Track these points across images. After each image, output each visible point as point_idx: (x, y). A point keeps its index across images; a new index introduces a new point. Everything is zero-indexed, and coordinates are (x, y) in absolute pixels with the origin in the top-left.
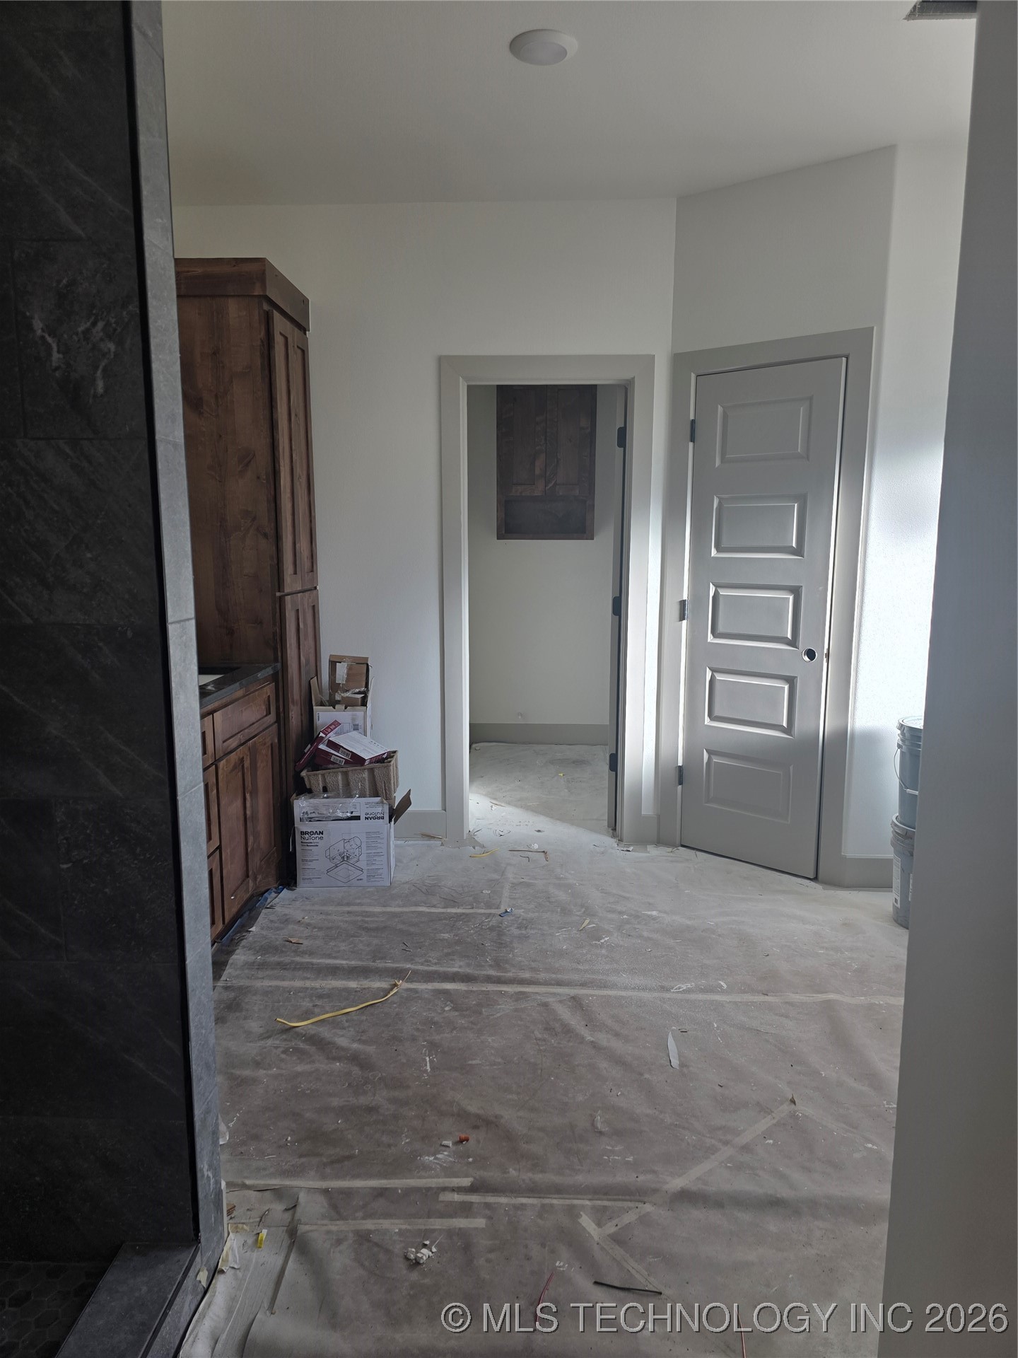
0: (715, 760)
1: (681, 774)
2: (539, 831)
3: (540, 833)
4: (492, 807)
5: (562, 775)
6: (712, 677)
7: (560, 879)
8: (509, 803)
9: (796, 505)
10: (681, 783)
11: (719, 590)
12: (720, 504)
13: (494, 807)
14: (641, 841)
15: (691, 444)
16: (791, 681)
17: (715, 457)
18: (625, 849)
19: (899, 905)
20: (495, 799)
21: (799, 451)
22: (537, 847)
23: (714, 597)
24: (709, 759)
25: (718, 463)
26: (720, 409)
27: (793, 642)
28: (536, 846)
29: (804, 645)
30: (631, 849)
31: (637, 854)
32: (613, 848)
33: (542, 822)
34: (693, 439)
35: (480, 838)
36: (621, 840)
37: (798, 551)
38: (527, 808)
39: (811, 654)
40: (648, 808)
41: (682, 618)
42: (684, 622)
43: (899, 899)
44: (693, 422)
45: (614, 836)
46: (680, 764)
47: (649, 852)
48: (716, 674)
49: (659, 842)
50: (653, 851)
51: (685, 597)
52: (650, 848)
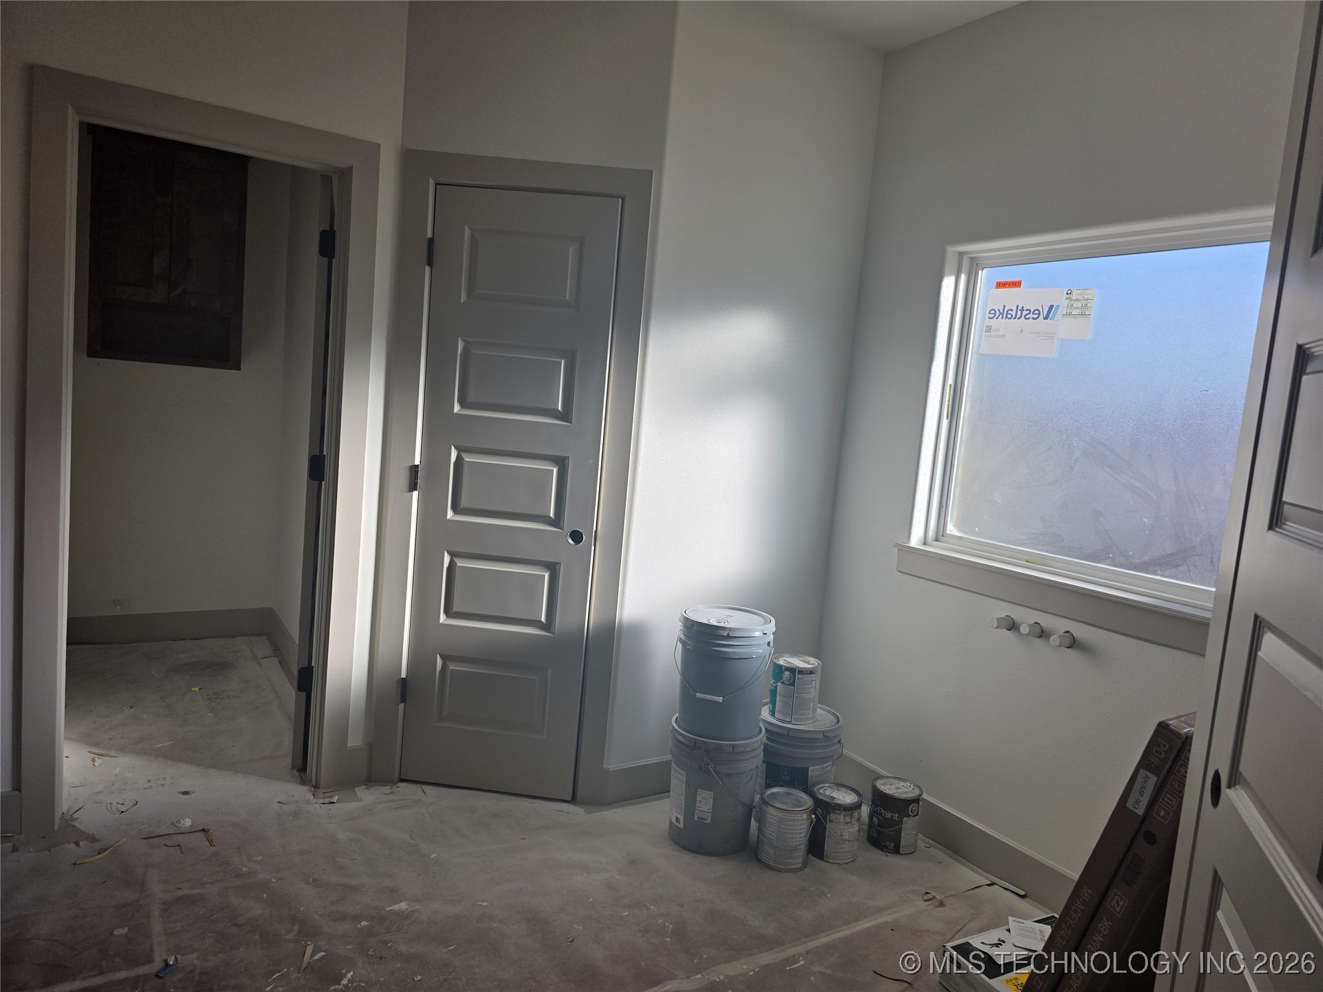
0: (452, 667)
1: (404, 688)
2: (185, 793)
3: (185, 796)
4: (93, 760)
5: (197, 689)
6: (452, 564)
7: (239, 875)
8: (122, 750)
9: (563, 361)
10: (403, 700)
11: (463, 455)
12: (465, 350)
13: (98, 761)
14: (346, 783)
15: (427, 269)
16: (553, 568)
17: (461, 292)
18: (327, 800)
19: (681, 825)
20: (96, 745)
21: (567, 298)
22: (190, 823)
23: (455, 463)
24: (444, 666)
25: (463, 298)
26: (467, 232)
27: (557, 522)
28: (188, 823)
29: (568, 526)
30: (335, 799)
31: (345, 807)
32: (308, 802)
33: (186, 776)
34: (430, 263)
35: (85, 821)
36: (316, 787)
37: (565, 416)
38: (157, 754)
39: (577, 536)
40: (355, 739)
41: (413, 487)
42: (415, 494)
43: (682, 818)
44: (431, 242)
45: (303, 782)
46: (403, 675)
47: (361, 800)
48: (456, 560)
49: (370, 780)
50: (369, 796)
51: (417, 462)
52: (360, 791)
